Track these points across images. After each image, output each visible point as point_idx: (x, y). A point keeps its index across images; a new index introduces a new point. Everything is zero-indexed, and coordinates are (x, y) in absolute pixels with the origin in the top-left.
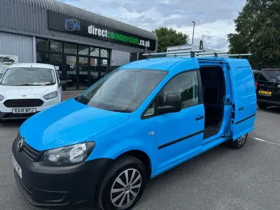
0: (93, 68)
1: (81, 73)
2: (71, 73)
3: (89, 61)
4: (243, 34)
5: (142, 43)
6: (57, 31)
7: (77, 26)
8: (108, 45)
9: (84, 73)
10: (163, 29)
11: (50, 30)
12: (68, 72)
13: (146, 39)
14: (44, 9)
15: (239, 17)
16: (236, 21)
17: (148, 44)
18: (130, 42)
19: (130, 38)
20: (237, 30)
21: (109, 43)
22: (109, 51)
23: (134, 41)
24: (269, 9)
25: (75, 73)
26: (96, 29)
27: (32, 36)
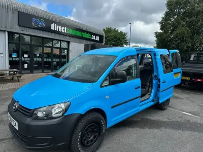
0: (56, 56)
1: (45, 60)
2: (38, 59)
3: (52, 50)
4: (165, 32)
5: (93, 37)
6: (26, 27)
7: (42, 24)
8: (67, 39)
9: (48, 60)
10: (109, 29)
11: (20, 26)
12: (35, 59)
13: (96, 35)
14: (15, 10)
15: (162, 20)
16: (160, 23)
17: (97, 38)
18: (84, 36)
19: (84, 34)
20: (162, 29)
21: (67, 37)
22: (68, 43)
23: (87, 36)
24: (183, 14)
25: (40, 59)
26: (58, 27)
27: (5, 31)
